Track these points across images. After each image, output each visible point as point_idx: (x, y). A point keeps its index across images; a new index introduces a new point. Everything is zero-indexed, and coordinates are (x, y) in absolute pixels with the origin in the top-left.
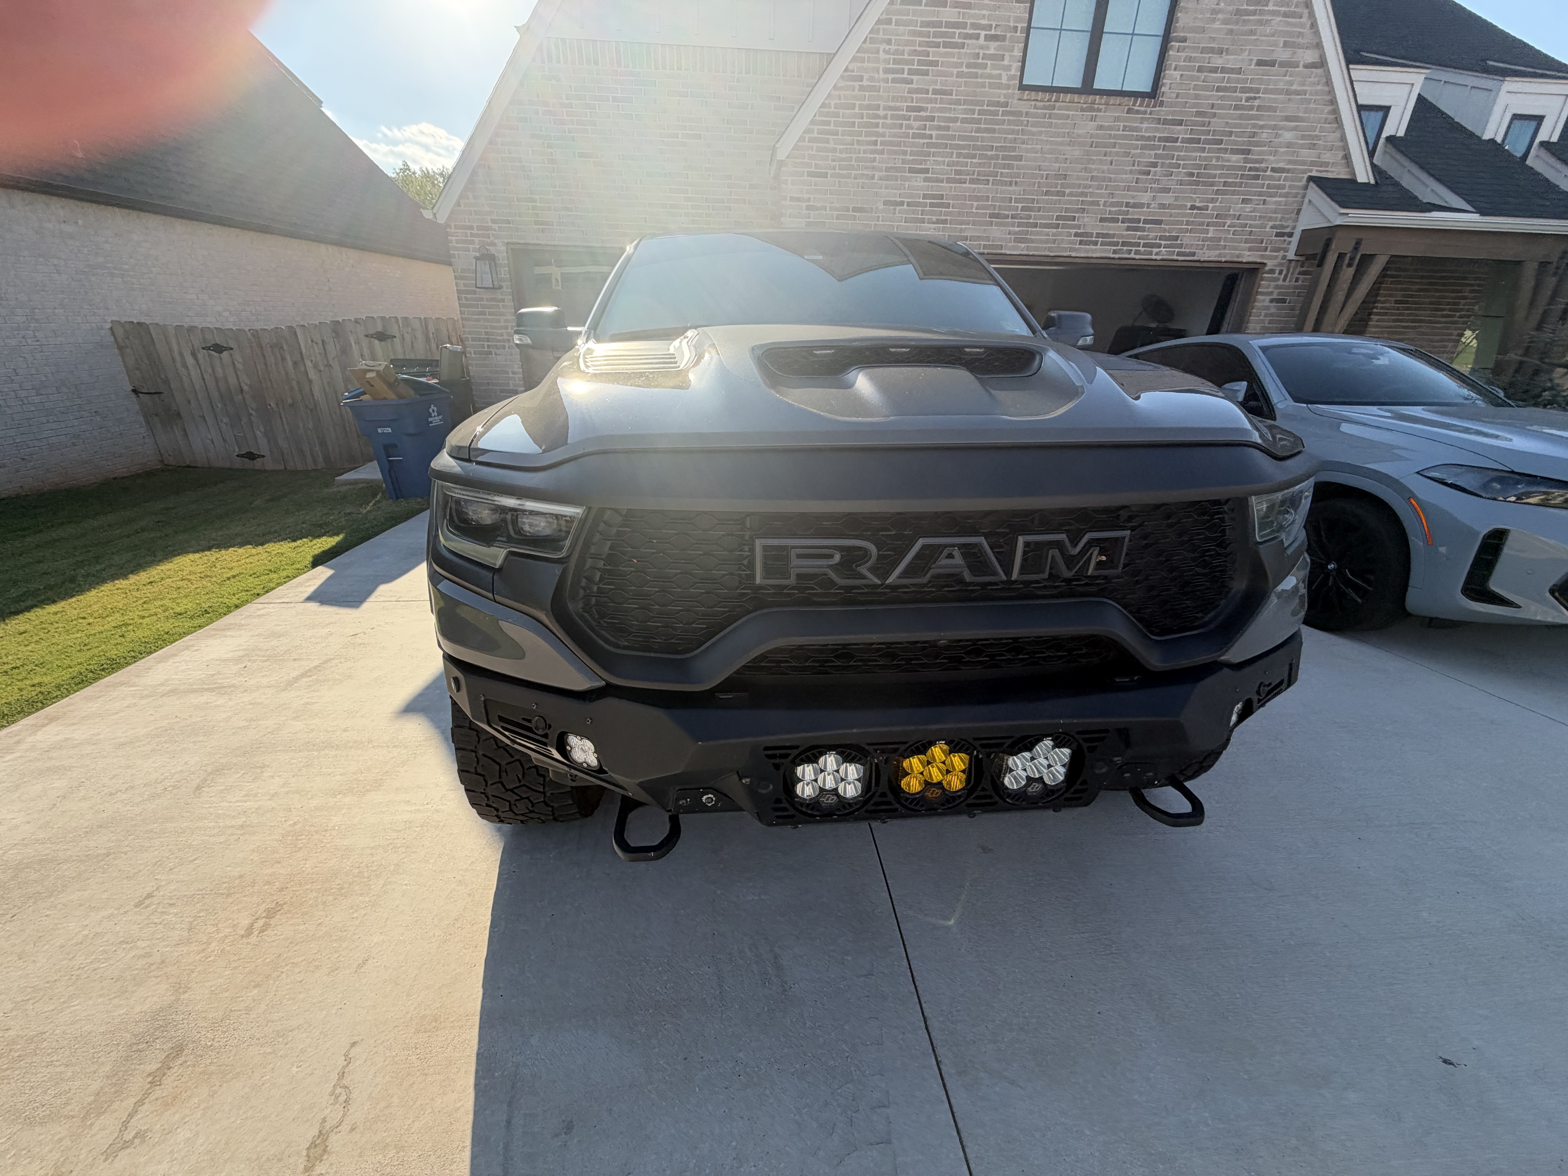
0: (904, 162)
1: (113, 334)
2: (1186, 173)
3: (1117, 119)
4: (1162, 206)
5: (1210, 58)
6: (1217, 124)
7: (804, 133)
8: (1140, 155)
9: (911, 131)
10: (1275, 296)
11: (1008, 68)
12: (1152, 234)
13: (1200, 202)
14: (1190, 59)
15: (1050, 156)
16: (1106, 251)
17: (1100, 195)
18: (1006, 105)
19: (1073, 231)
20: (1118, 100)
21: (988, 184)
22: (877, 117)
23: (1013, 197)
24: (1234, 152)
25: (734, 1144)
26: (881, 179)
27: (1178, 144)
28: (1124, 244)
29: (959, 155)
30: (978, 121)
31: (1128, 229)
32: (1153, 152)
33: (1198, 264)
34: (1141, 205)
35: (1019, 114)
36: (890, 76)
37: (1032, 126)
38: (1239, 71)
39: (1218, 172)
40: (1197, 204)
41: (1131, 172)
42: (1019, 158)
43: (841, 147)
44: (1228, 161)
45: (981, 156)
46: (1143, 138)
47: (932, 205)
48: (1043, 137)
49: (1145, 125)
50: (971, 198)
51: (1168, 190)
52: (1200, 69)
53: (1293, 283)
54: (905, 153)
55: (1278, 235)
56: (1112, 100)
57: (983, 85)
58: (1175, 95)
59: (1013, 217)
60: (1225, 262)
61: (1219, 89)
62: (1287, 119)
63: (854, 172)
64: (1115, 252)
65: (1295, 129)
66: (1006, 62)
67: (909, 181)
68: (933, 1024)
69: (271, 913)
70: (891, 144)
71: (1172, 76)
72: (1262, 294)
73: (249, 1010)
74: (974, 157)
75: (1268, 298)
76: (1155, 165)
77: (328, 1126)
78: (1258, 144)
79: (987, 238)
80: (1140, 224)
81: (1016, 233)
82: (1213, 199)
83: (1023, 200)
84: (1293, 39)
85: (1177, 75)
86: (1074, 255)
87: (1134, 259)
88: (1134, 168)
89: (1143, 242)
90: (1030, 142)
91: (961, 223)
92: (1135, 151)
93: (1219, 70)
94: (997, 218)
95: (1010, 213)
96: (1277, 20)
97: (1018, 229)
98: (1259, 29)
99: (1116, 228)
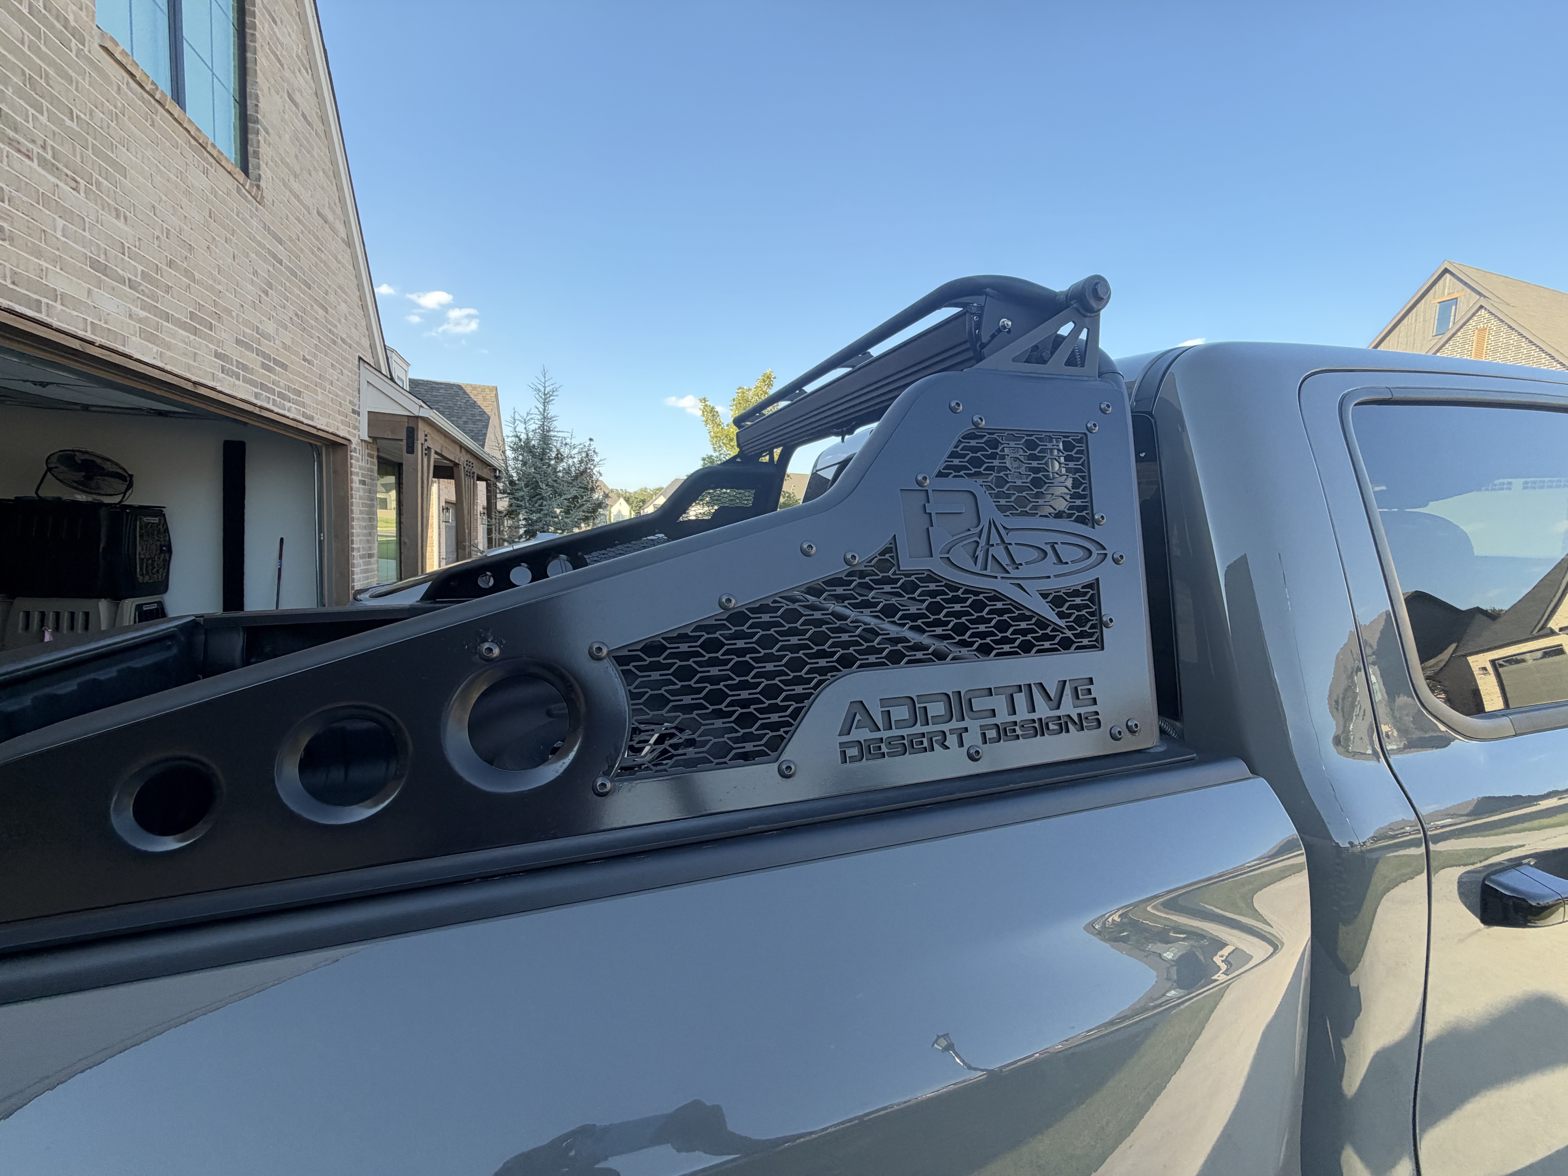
3: (229, 193)
5: (288, 175)
6: (305, 263)
10: (360, 477)
12: (283, 382)
13: (309, 354)
14: (275, 162)
17: (230, 303)
18: (80, 38)
19: (213, 347)
21: (77, 190)
23: (127, 244)
24: (319, 304)
28: (262, 387)
30: (34, 30)
31: (263, 366)
32: (266, 267)
33: (317, 432)
34: (268, 337)
35: (107, 79)
37: (133, 120)
38: (308, 210)
40: (307, 356)
41: (253, 283)
42: (122, 171)
44: (317, 313)
45: (53, 118)
46: (254, 239)
48: (150, 153)
49: (254, 222)
50: (47, 203)
51: (285, 326)
53: (367, 465)
55: (354, 412)
58: (271, 201)
60: (331, 433)
61: (298, 219)
62: (340, 287)
71: (265, 171)
72: (354, 473)
75: (357, 479)
76: (270, 285)
78: (330, 305)
80: (271, 363)
81: (140, 320)
82: (315, 355)
83: (141, 259)
84: (333, 204)
85: (269, 174)
86: (219, 388)
87: (272, 411)
88: (255, 279)
89: (277, 389)
90: (133, 150)
91: (39, 254)
92: (251, 254)
93: (297, 197)
94: (106, 275)
95: (127, 275)
96: (321, 173)
97: (143, 314)
98: (313, 173)
99: (253, 360)
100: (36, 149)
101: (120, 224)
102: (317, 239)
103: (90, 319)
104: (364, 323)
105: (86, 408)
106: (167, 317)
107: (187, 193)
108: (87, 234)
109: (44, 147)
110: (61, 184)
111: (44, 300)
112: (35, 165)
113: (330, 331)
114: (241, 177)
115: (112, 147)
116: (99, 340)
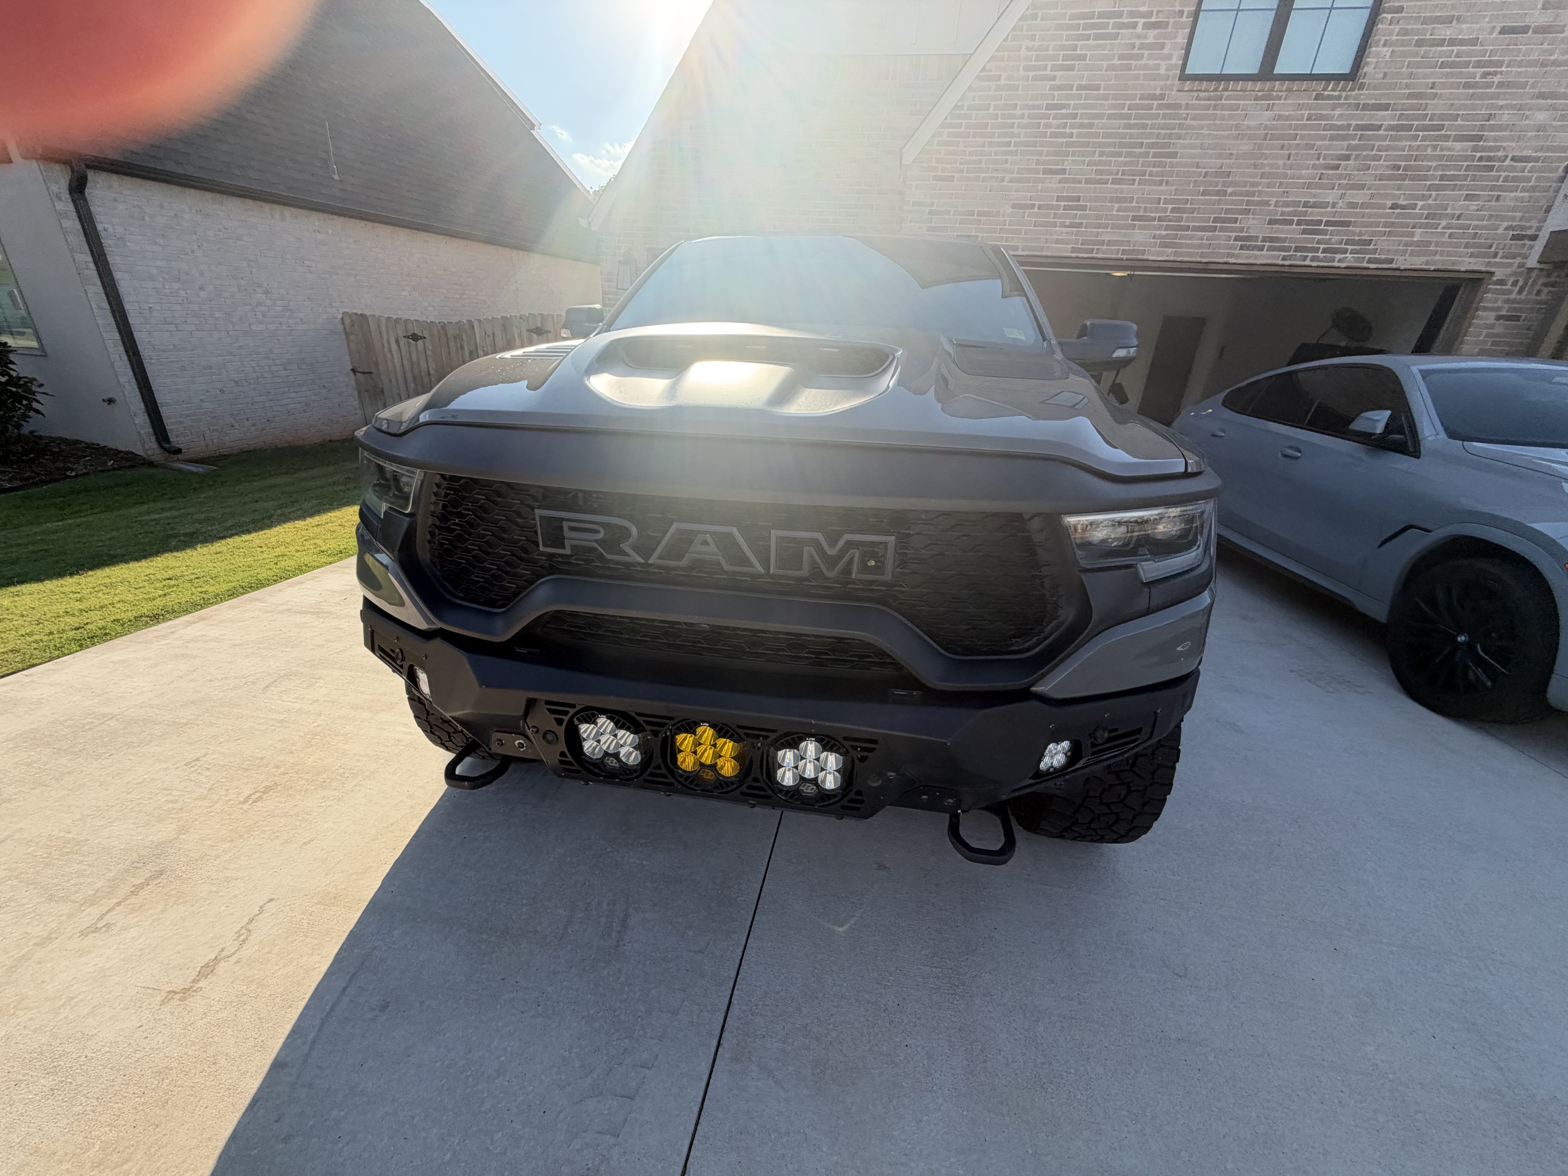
0: (1038, 162)
1: (343, 323)
2: (1387, 166)
3: (1300, 107)
4: (1353, 205)
5: (1433, 29)
6: (1437, 107)
7: (932, 137)
8: (1328, 148)
9: (1049, 131)
10: (1503, 313)
11: (1169, 57)
12: (1335, 238)
13: (1405, 200)
14: (1405, 32)
15: (1211, 152)
16: (1272, 257)
17: (1272, 194)
18: (1162, 97)
19: (1233, 234)
20: (1305, 85)
21: (1133, 184)
22: (1013, 117)
23: (1163, 197)
24: (1458, 139)
25: (503, 1058)
26: (1011, 181)
27: (1381, 132)
28: (1297, 249)
29: (1102, 154)
30: (1129, 116)
31: (1304, 232)
32: (1346, 143)
33: (1397, 273)
34: (1325, 205)
35: (1178, 106)
36: (1031, 74)
37: (1191, 119)
38: (1475, 42)
39: (1434, 164)
40: (1402, 202)
41: (1314, 167)
42: (1174, 155)
43: (971, 149)
44: (1449, 149)
45: (1128, 155)
47: (1066, 208)
48: (1205, 132)
49: (1337, 112)
50: (1112, 200)
51: (1362, 187)
52: (1420, 43)
53: (1533, 297)
54: (1040, 154)
55: (1515, 238)
56: (1296, 85)
57: (1137, 78)
58: (1381, 75)
59: (1161, 219)
60: (1435, 270)
61: (1444, 65)
62: (1541, 96)
63: (982, 175)
64: (1284, 259)
65: (1553, 108)
66: (1166, 51)
67: (1043, 182)
68: (735, 1011)
69: (267, 790)
70: (1026, 144)
71: (1379, 52)
72: (1485, 309)
73: (218, 856)
74: (1119, 155)
75: (1492, 315)
76: (1347, 158)
77: (223, 954)
78: (1493, 128)
79: (1128, 243)
80: (1320, 226)
81: (1162, 237)
89: (1323, 246)
90: (1188, 137)
91: (1098, 227)
94: (1140, 221)
95: (1158, 215)
97: (1165, 232)
99: (1289, 231)
103: (1123, 248)
108: (1133, 204)
110: (1123, 186)
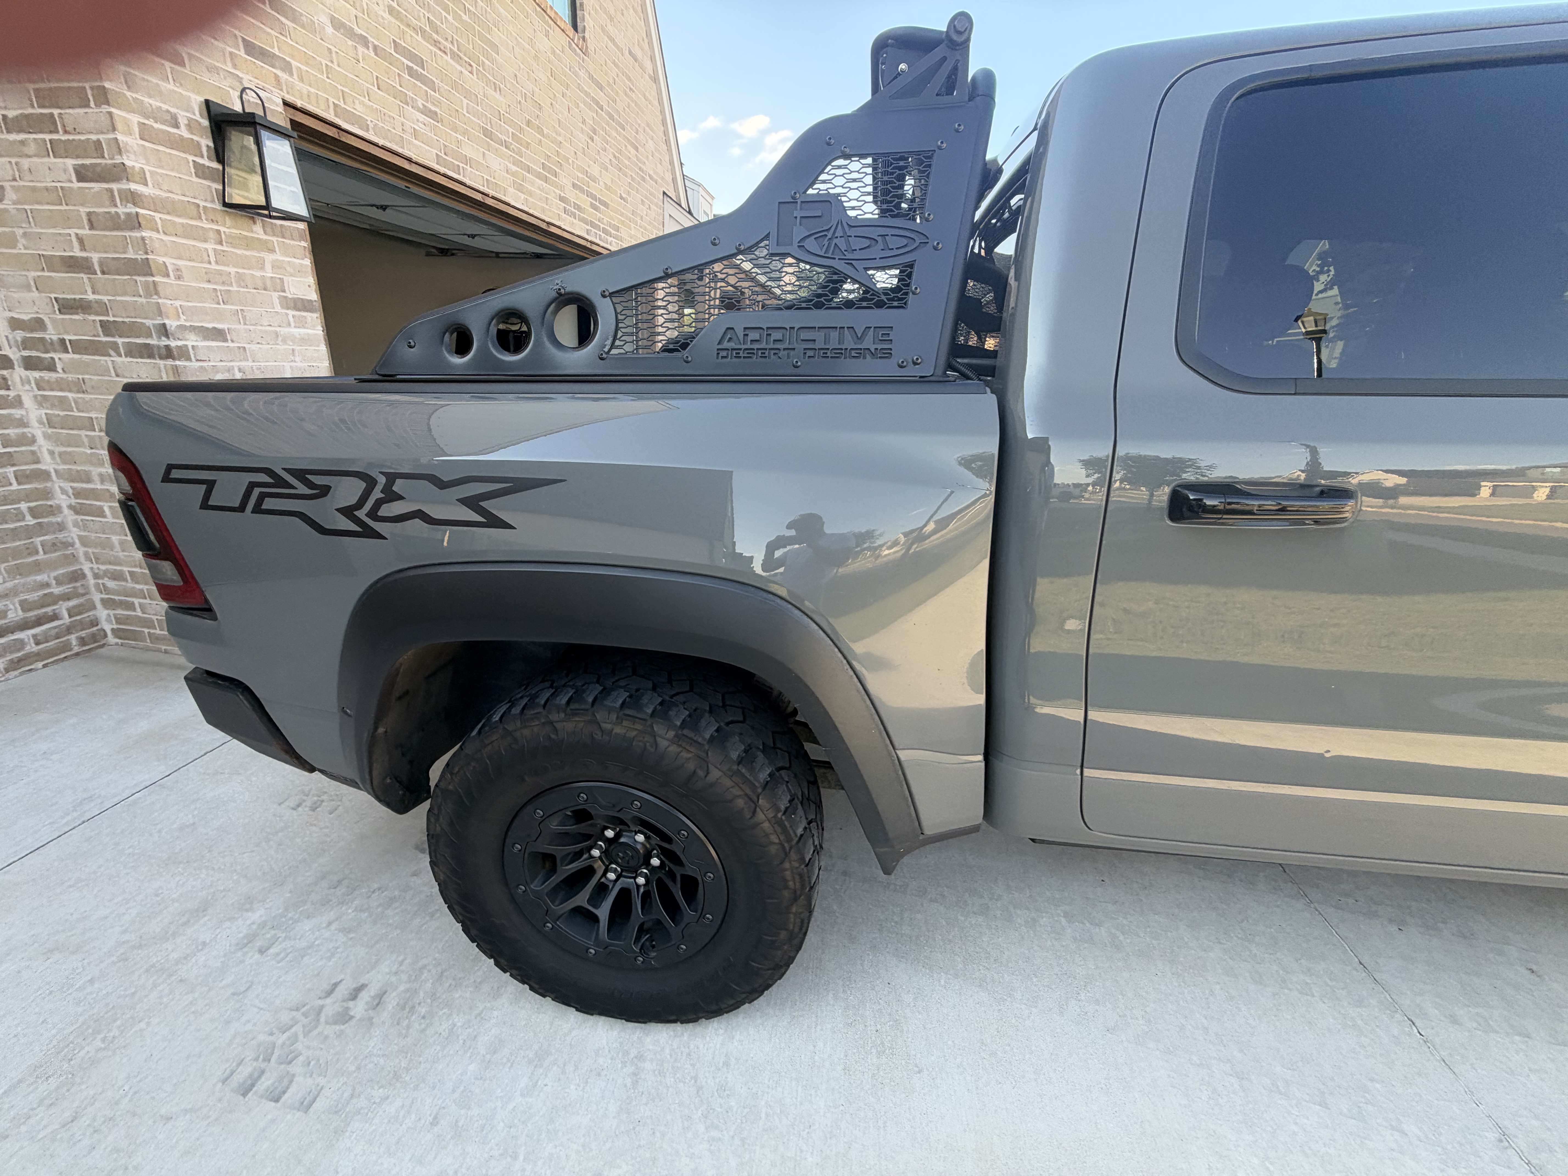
4: (606, 186)
6: (620, 105)
8: (585, 112)
12: (604, 219)
14: (596, 10)
16: (582, 228)
19: (558, 192)
28: (591, 224)
31: (591, 206)
32: (591, 114)
34: (595, 179)
40: (623, 194)
41: (582, 131)
46: (582, 90)
52: (603, 30)
58: (594, 49)
59: (506, 145)
61: (615, 64)
62: (648, 125)
64: (587, 232)
65: (652, 139)
71: (588, 21)
79: (489, 171)
80: (599, 203)
81: (514, 174)
82: (629, 194)
83: (512, 124)
84: (641, 40)
85: (592, 23)
86: (563, 227)
87: (598, 245)
88: (584, 127)
89: (602, 226)
90: (501, 29)
91: (455, 129)
92: (581, 105)
93: (613, 40)
94: (492, 140)
95: (503, 137)
96: (631, 11)
97: (514, 168)
98: (625, 12)
99: (584, 201)
100: (449, 45)
101: (497, 95)
102: (629, 79)
103: (486, 177)
104: (667, 158)
105: (497, 255)
106: (529, 170)
107: (536, 58)
108: (479, 108)
109: (452, 42)
110: (463, 70)
111: (461, 165)
112: (448, 58)
113: (640, 169)
114: (571, 32)
115: (489, 30)
116: (491, 193)
